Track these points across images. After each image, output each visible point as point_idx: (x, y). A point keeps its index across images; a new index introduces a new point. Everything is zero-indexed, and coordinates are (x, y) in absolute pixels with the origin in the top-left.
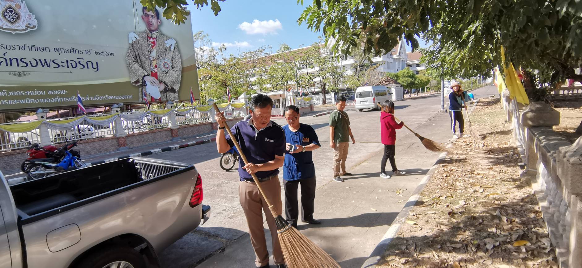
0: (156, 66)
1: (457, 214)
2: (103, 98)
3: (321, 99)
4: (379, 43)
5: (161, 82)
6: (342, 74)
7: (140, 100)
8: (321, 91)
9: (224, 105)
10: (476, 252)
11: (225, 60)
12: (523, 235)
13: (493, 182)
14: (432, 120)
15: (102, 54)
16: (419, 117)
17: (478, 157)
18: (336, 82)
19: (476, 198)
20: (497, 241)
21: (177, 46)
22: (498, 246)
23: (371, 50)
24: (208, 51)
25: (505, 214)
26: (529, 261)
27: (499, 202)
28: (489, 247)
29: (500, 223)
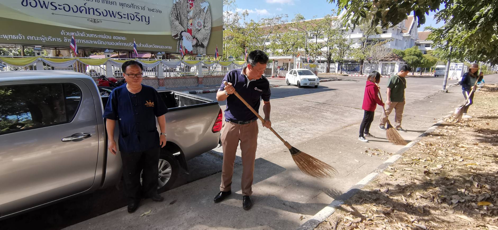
0: (191, 24)
1: (433, 174)
2: (151, 46)
3: (326, 68)
4: (387, 16)
5: (194, 38)
6: (349, 46)
7: (177, 51)
8: (326, 60)
9: (241, 63)
10: (441, 203)
11: (246, 24)
12: (488, 198)
13: (475, 155)
14: (430, 97)
15: (153, 10)
16: (418, 94)
17: (467, 134)
18: (342, 53)
19: (453, 165)
20: (463, 199)
21: (210, 9)
22: (463, 202)
23: (379, 21)
24: (233, 15)
25: (477, 180)
26: (488, 217)
27: (475, 171)
28: (454, 201)
29: (470, 186)
